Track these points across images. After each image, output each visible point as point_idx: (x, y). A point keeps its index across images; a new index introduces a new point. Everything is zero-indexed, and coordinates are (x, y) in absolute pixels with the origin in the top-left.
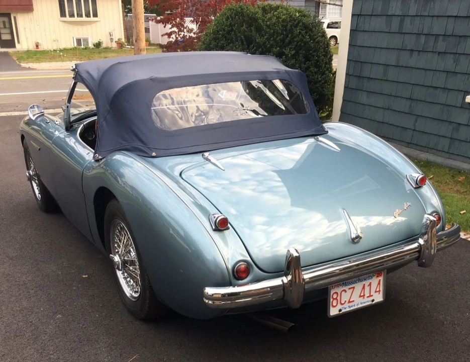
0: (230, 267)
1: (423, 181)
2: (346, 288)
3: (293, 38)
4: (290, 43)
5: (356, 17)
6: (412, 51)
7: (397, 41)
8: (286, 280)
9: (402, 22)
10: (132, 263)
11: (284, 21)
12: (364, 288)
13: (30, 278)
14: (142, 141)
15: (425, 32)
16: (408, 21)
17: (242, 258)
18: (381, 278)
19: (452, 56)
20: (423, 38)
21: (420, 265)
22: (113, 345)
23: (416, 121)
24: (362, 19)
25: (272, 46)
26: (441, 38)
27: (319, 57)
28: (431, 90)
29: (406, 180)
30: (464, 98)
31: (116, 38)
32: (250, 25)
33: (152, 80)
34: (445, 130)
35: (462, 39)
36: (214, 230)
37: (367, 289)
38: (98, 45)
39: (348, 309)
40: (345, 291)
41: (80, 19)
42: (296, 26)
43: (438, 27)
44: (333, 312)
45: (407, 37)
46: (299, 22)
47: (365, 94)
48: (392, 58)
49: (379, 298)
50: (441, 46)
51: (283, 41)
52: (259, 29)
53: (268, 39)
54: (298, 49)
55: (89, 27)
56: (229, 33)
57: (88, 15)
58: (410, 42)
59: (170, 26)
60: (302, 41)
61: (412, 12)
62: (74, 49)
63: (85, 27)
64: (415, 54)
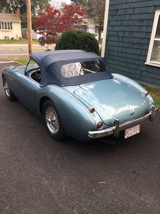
0: (96, 124)
1: (148, 94)
2: (130, 129)
3: (87, 42)
4: (86, 44)
5: (107, 36)
6: (127, 47)
7: (122, 44)
8: (114, 128)
9: (123, 39)
10: (54, 121)
11: (84, 36)
12: (134, 129)
13: (12, 126)
14: (58, 81)
15: (131, 42)
16: (125, 38)
17: (99, 121)
18: (139, 125)
19: (140, 50)
20: (130, 44)
21: (150, 121)
22: (50, 150)
23: (128, 69)
24: (109, 37)
25: (81, 45)
26: (136, 44)
27: (96, 48)
28: (133, 60)
29: (142, 93)
30: (144, 63)
31: (19, 37)
32: (73, 37)
33: (61, 61)
34: (138, 72)
35: (143, 45)
36: (90, 112)
37: (135, 129)
38: (12, 39)
39: (130, 136)
40: (129, 130)
41: (6, 30)
42: (88, 38)
43: (135, 41)
44: (126, 137)
45: (125, 43)
46: (89, 37)
47: (111, 60)
48: (120, 49)
49: (138, 132)
50: (136, 47)
51: (84, 43)
52: (76, 39)
53: (80, 42)
54: (89, 45)
55: (9, 32)
56: (67, 39)
57: (9, 29)
58: (126, 45)
59: (42, 35)
60: (90, 43)
61: (126, 35)
62: (4, 40)
63: (8, 33)
64: (128, 49)
